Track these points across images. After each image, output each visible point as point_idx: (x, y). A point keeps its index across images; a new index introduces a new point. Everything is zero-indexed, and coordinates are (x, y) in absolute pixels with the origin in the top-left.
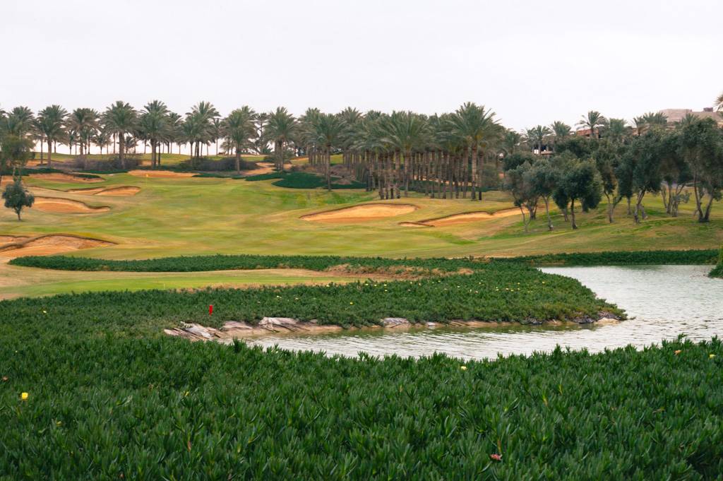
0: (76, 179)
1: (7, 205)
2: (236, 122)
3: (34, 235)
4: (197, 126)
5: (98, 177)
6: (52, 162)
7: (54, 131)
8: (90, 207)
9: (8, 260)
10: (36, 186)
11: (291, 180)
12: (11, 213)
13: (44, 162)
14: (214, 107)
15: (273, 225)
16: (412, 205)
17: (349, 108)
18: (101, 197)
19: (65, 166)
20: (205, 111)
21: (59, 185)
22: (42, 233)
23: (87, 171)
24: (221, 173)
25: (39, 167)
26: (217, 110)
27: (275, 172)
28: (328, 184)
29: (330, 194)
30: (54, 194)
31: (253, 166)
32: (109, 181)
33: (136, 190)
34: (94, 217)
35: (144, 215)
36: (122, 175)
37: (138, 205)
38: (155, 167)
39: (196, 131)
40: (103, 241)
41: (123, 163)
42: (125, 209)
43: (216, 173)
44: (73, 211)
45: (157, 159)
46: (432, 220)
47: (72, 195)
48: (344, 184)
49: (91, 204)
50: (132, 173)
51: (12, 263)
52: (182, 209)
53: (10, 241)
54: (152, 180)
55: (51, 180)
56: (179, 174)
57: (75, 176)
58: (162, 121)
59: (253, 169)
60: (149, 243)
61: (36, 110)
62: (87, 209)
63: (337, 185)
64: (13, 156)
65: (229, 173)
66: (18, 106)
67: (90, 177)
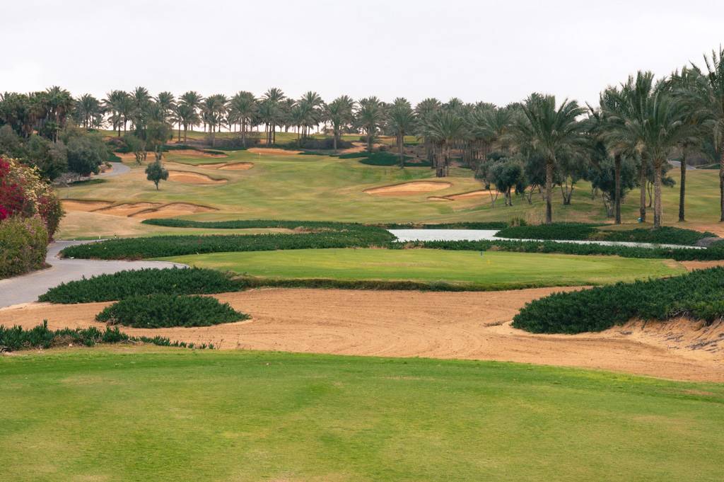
0: (205, 155)
1: (149, 178)
2: (335, 110)
3: (165, 202)
5: (223, 153)
6: (187, 140)
7: (189, 116)
8: (213, 179)
9: (141, 221)
10: (173, 161)
11: (375, 157)
12: (152, 184)
13: (182, 140)
15: (342, 196)
16: (449, 183)
18: (223, 170)
19: (198, 143)
20: (312, 99)
21: (192, 160)
22: (171, 201)
23: (214, 148)
24: (322, 151)
25: (177, 145)
26: (322, 99)
27: (366, 150)
28: (404, 162)
29: (402, 170)
30: (186, 168)
31: (349, 145)
32: (232, 157)
33: (250, 166)
34: (215, 187)
35: (251, 186)
36: (242, 152)
37: (249, 178)
38: (269, 146)
39: (303, 117)
40: (210, 208)
41: (244, 142)
42: (239, 181)
43: (318, 151)
44: (198, 182)
45: (272, 137)
46: (456, 195)
47: (200, 169)
48: (415, 162)
49: (212, 177)
50: (251, 150)
51: (143, 222)
52: (283, 182)
53: (149, 206)
54: (265, 157)
55: (187, 155)
56: (288, 152)
57: (205, 152)
58: (275, 109)
59: (348, 148)
60: (241, 210)
61: (177, 95)
62: (210, 180)
63: (409, 163)
64: (156, 138)
65: (329, 151)
66: (163, 92)
67: (217, 153)
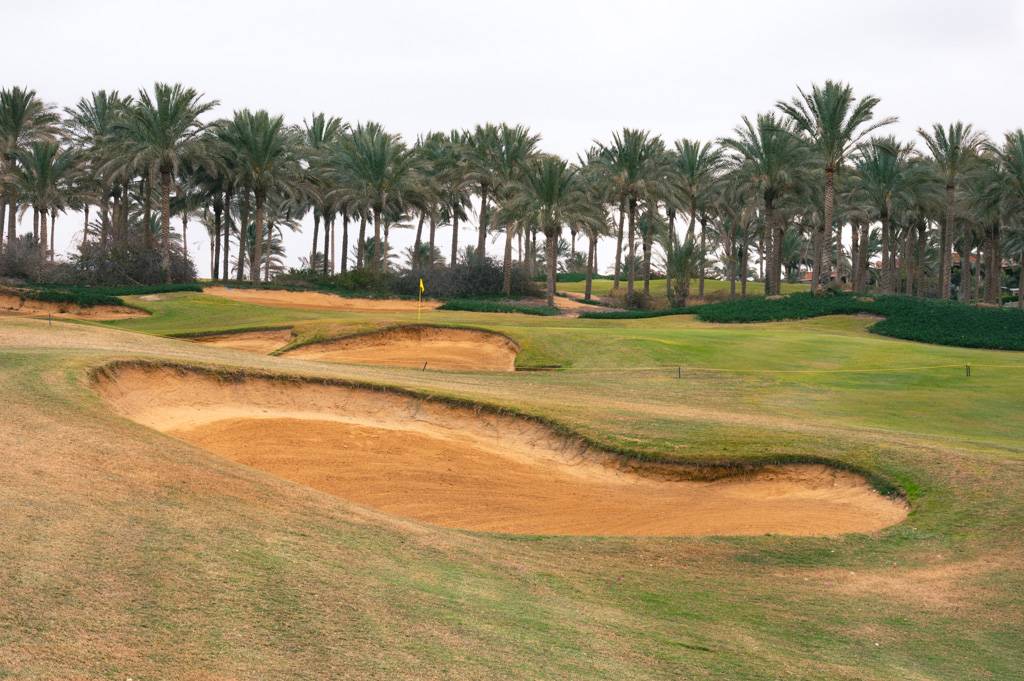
5: (119, 303)
36: (192, 298)
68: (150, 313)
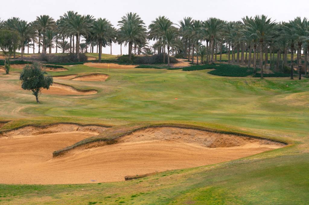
1: (25, 87)
4: (134, 28)
5: (63, 67)
8: (78, 90)
12: (29, 95)
14: (139, 17)
17: (247, 17)
23: (51, 63)
26: (142, 19)
31: (175, 61)
36: (80, 66)
37: (119, 89)
41: (78, 57)
49: (80, 88)
50: (86, 65)
56: (122, 66)
62: (75, 92)
68: (68, 70)
